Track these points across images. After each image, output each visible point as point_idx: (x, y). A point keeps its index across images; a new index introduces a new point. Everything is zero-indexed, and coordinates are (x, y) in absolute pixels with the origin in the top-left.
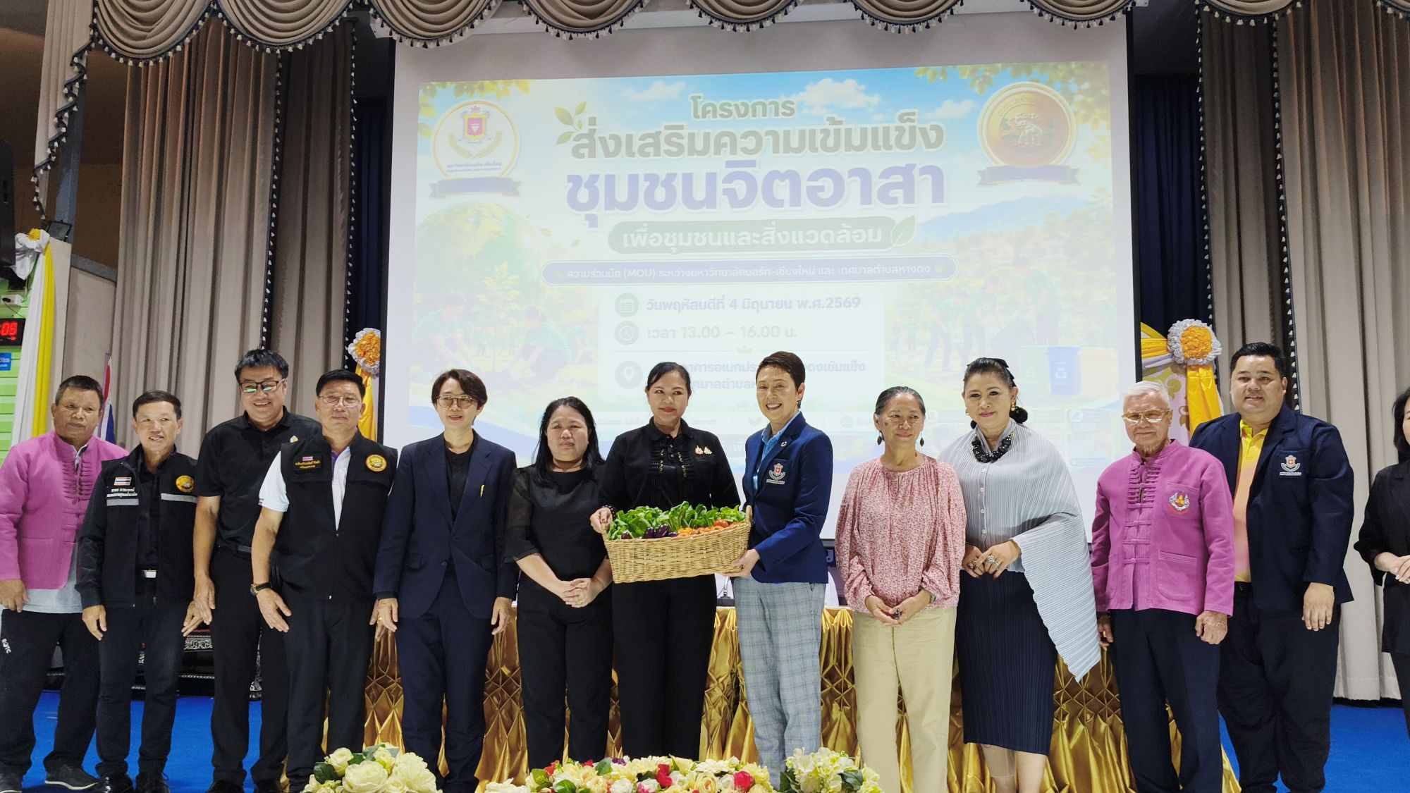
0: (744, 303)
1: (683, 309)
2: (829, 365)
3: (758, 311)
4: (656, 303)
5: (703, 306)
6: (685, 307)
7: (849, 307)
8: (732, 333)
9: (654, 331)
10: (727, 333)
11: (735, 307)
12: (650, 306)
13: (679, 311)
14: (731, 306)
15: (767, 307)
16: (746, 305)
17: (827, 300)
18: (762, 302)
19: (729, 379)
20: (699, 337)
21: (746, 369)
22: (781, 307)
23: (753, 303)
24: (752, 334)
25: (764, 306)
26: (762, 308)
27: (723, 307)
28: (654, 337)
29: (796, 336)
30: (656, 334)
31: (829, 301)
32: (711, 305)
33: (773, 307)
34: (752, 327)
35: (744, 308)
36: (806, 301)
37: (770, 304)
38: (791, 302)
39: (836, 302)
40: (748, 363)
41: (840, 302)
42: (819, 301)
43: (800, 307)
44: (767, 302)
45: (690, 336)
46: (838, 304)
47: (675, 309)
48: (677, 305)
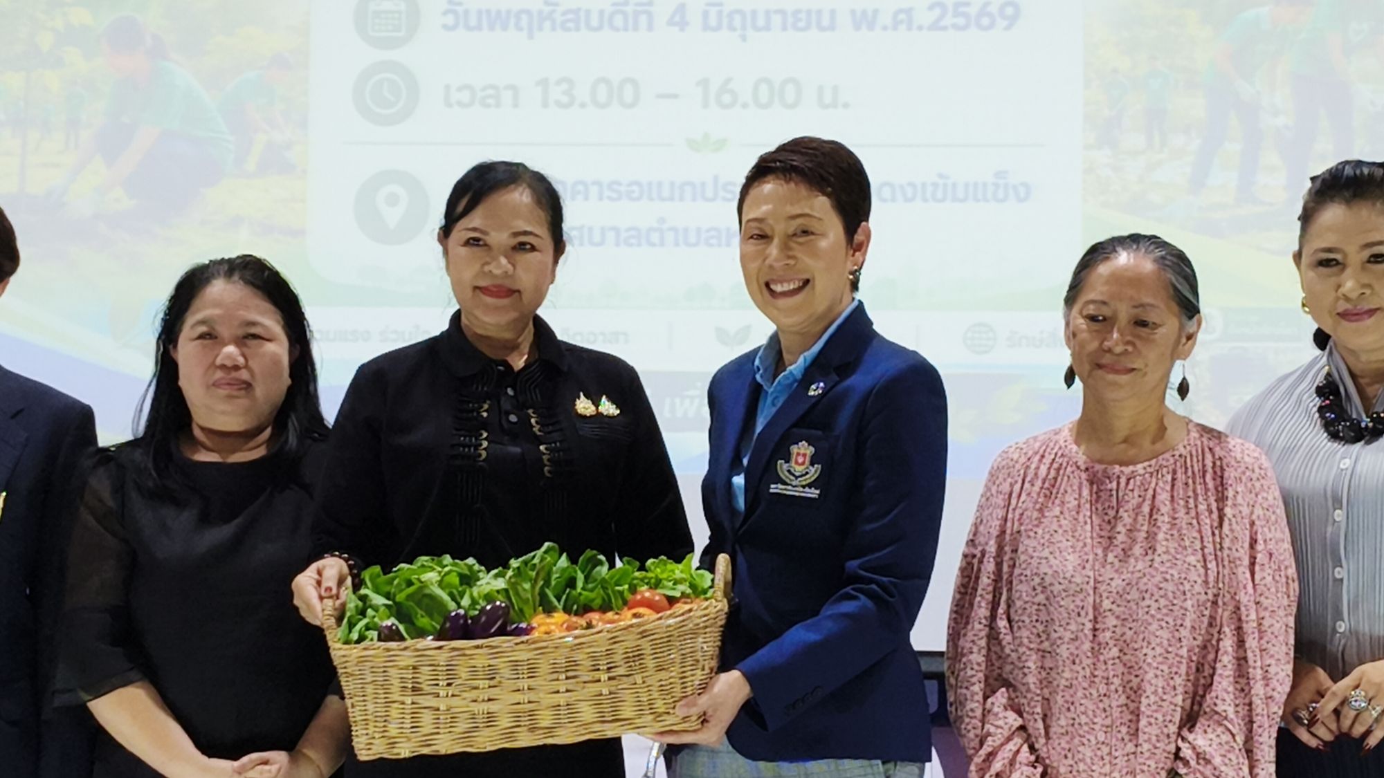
0: (706, 15)
1: (540, 28)
2: (935, 185)
3: (744, 38)
4: (466, 12)
5: (595, 22)
6: (547, 24)
7: (991, 26)
8: (675, 96)
9: (460, 89)
10: (660, 96)
11: (683, 25)
12: (450, 20)
13: (531, 37)
14: (671, 23)
15: (767, 28)
16: (713, 22)
17: (931, 8)
18: (754, 13)
19: (662, 220)
20: (583, 105)
21: (709, 194)
22: (807, 28)
23: (731, 15)
24: (727, 98)
25: (761, 22)
26: (756, 28)
27: (650, 28)
28: (460, 104)
29: (846, 106)
30: (465, 96)
31: (937, 12)
32: (618, 22)
33: (784, 28)
34: (729, 80)
35: (706, 27)
36: (876, 12)
37: (777, 20)
38: (833, 13)
39: (957, 14)
40: (716, 178)
41: (965, 15)
42: (909, 11)
43: (857, 27)
44: (768, 13)
45: (559, 104)
46: (961, 21)
47: (519, 29)
48: (524, 17)
